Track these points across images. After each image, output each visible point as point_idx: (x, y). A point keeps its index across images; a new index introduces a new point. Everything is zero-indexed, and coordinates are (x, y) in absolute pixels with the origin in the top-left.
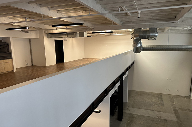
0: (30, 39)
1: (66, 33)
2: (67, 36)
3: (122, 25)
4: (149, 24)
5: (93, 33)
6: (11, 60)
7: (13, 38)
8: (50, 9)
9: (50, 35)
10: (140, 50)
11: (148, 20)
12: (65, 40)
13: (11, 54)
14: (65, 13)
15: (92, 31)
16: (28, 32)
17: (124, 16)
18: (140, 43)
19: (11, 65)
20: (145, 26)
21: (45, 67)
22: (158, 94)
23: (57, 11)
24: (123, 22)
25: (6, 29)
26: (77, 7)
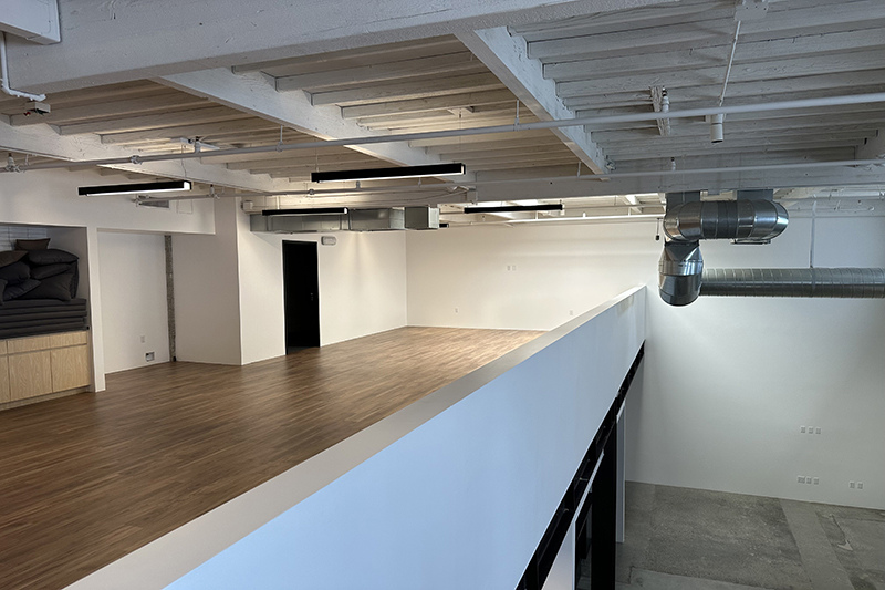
0: (168, 238)
1: (346, 211)
2: (345, 225)
3: (612, 175)
4: (740, 172)
5: (468, 211)
6: (83, 333)
7: (99, 230)
8: (313, 97)
9: (268, 219)
10: (697, 290)
11: (730, 155)
12: (326, 241)
13: (84, 305)
14: (374, 120)
15: (465, 201)
16: (167, 207)
17: (638, 136)
18: (697, 258)
19: (81, 360)
20: (719, 182)
21: (237, 368)
22: (761, 501)
23: (342, 108)
24: (616, 162)
25: (83, 191)
26: (442, 93)
